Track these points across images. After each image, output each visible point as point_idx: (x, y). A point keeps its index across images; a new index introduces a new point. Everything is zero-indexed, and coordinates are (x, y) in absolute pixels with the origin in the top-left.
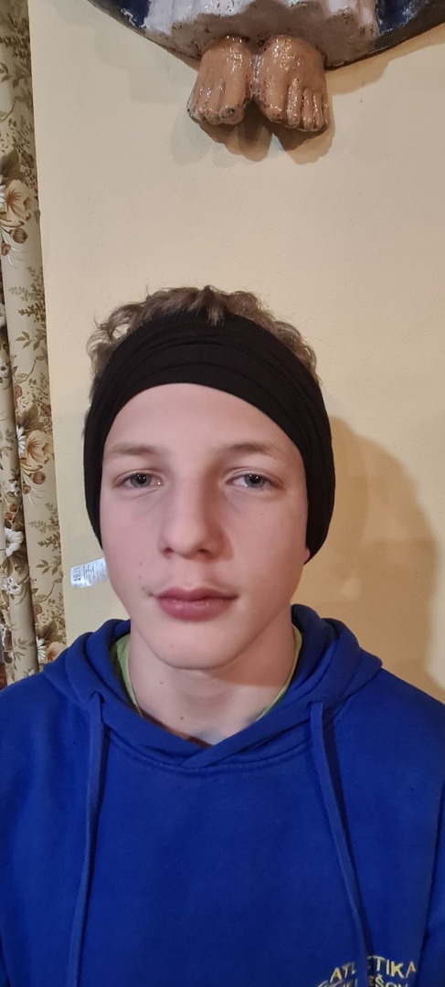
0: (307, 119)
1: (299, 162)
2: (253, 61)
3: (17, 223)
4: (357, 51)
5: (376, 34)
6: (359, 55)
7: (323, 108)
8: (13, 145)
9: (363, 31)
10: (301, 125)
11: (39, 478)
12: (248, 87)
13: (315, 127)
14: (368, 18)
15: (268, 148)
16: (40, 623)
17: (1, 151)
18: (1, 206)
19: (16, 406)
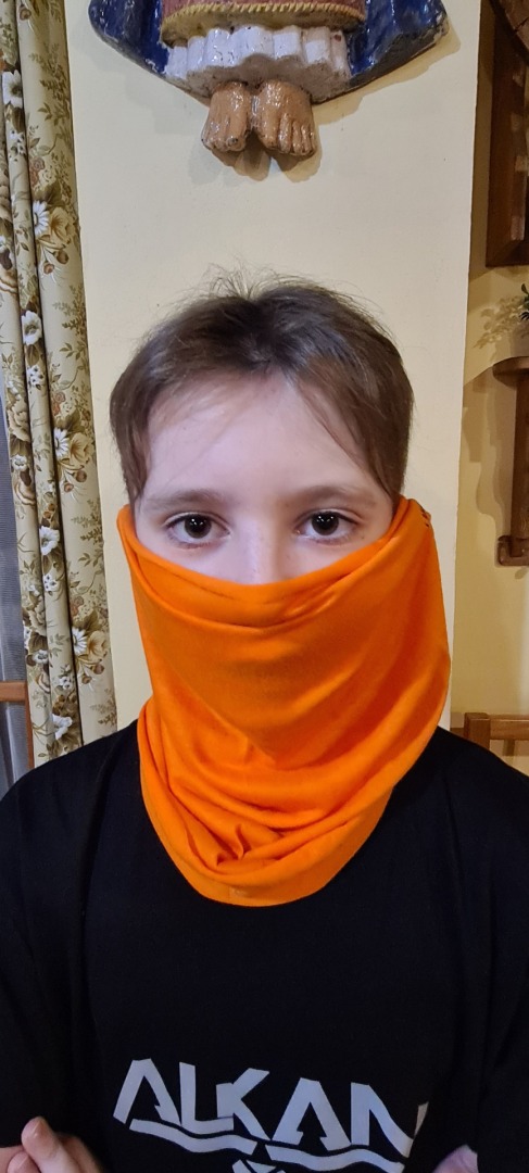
0: (297, 146)
1: (294, 181)
2: (252, 100)
3: (61, 246)
4: (336, 89)
5: (349, 76)
6: (337, 93)
7: (310, 137)
8: (55, 176)
9: (337, 74)
10: (292, 150)
11: (80, 476)
12: (248, 121)
13: (304, 151)
14: (341, 64)
15: (268, 170)
16: (82, 614)
17: (44, 181)
18: (44, 229)
19: (59, 411)
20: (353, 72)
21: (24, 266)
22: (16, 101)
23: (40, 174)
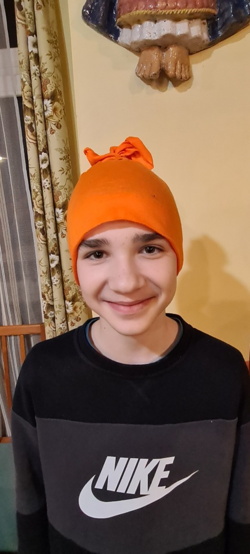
0: (184, 75)
1: (180, 91)
2: (162, 54)
3: (58, 121)
5: (209, 41)
6: (202, 49)
7: (189, 71)
8: (55, 87)
9: (204, 41)
10: (181, 78)
12: (161, 65)
13: (186, 78)
14: (205, 36)
15: (167, 87)
16: (70, 294)
17: (50, 89)
18: (50, 113)
19: (58, 200)
20: (210, 39)
21: (41, 131)
22: (35, 50)
23: (48, 86)
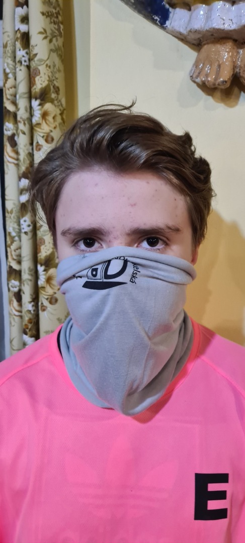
3: (48, 131)
8: (48, 81)
11: (54, 300)
12: (234, 67)
15: (239, 100)
17: (40, 84)
18: (38, 119)
19: (40, 252)
21: (24, 146)
22: (24, 28)
23: (38, 78)
